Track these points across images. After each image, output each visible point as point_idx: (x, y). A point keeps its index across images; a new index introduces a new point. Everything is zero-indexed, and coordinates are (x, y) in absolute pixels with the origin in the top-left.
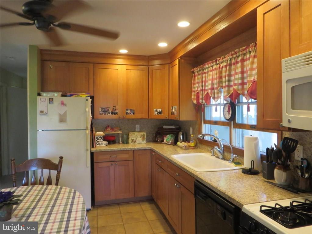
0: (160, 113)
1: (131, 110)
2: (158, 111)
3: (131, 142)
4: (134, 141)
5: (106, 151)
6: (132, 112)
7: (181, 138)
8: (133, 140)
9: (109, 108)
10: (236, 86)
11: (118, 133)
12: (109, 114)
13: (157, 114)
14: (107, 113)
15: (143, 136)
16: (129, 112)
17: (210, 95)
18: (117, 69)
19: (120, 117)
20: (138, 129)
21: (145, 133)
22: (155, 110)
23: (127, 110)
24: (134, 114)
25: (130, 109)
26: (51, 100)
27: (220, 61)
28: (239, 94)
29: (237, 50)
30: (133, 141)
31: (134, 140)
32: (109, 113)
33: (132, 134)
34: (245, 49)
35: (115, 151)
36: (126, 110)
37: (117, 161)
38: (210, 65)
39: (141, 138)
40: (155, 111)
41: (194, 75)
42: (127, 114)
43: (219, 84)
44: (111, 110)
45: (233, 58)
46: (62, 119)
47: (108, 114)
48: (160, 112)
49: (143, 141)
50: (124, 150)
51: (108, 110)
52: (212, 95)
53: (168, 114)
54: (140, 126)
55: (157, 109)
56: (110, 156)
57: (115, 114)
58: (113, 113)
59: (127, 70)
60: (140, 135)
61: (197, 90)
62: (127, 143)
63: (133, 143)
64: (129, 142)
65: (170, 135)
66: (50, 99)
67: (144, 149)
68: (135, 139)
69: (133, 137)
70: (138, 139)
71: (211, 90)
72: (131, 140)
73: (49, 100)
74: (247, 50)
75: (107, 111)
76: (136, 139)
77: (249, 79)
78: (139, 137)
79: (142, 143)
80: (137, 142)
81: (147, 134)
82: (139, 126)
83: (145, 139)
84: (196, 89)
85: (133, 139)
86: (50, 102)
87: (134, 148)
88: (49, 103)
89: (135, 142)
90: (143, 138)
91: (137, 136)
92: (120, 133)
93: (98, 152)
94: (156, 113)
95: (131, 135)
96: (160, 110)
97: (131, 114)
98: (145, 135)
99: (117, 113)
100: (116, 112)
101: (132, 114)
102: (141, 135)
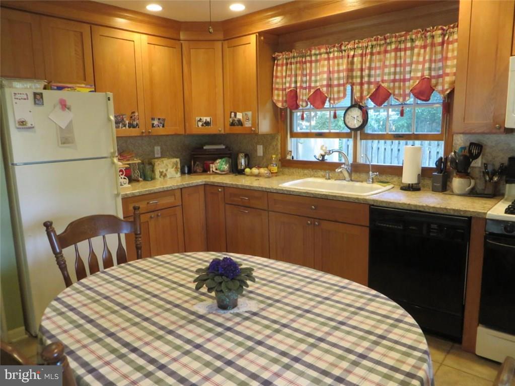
0: (207, 124)
1: (159, 119)
2: (204, 121)
3: (159, 176)
4: (163, 174)
5: (142, 195)
6: (161, 123)
7: (241, 163)
8: (161, 173)
9: (124, 116)
10: (386, 84)
11: (135, 162)
12: (124, 128)
13: (202, 125)
14: (121, 125)
15: (176, 164)
16: (156, 122)
17: (326, 95)
18: (133, 41)
19: (143, 133)
20: (158, 154)
21: (178, 160)
22: (198, 118)
23: (153, 119)
24: (163, 126)
25: (158, 117)
26: (38, 97)
27: (349, 46)
28: (390, 94)
29: (388, 34)
30: (161, 175)
31: (163, 172)
32: (125, 126)
33: (159, 162)
34: (405, 35)
35: (155, 193)
36: (151, 119)
37: (158, 210)
38: (323, 50)
39: (173, 169)
40: (198, 121)
41: (277, 64)
42: (153, 126)
43: (348, 79)
44: (127, 120)
45: (377, 45)
46: (66, 138)
47: (122, 128)
48: (208, 122)
49: (177, 173)
50: (169, 189)
51: (123, 119)
52: (328, 95)
53: (222, 126)
54: (161, 149)
55: (202, 118)
56: (148, 203)
57: (134, 127)
58: (131, 126)
59: (148, 43)
60: (171, 163)
61: (290, 87)
62: (153, 178)
63: (162, 177)
64: (157, 177)
65: (223, 159)
66: (35, 94)
67: (196, 184)
68: (164, 170)
69: (162, 168)
70: (169, 170)
71: (326, 87)
72: (159, 172)
73: (35, 98)
74: (408, 37)
75: (121, 122)
76: (167, 170)
77: (414, 74)
78: (170, 166)
79: (175, 177)
80: (168, 176)
81: (181, 161)
82: (159, 148)
83: (179, 170)
84: (288, 85)
85: (161, 170)
86: (37, 102)
87: (183, 185)
88: (35, 103)
89: (165, 176)
90: (176, 168)
91: (167, 165)
92: (137, 162)
93: (130, 197)
94: (200, 124)
95: (159, 164)
96: (208, 119)
97: (159, 126)
98: (178, 163)
99: (137, 124)
100: (135, 123)
101: (161, 127)
102: (174, 163)
